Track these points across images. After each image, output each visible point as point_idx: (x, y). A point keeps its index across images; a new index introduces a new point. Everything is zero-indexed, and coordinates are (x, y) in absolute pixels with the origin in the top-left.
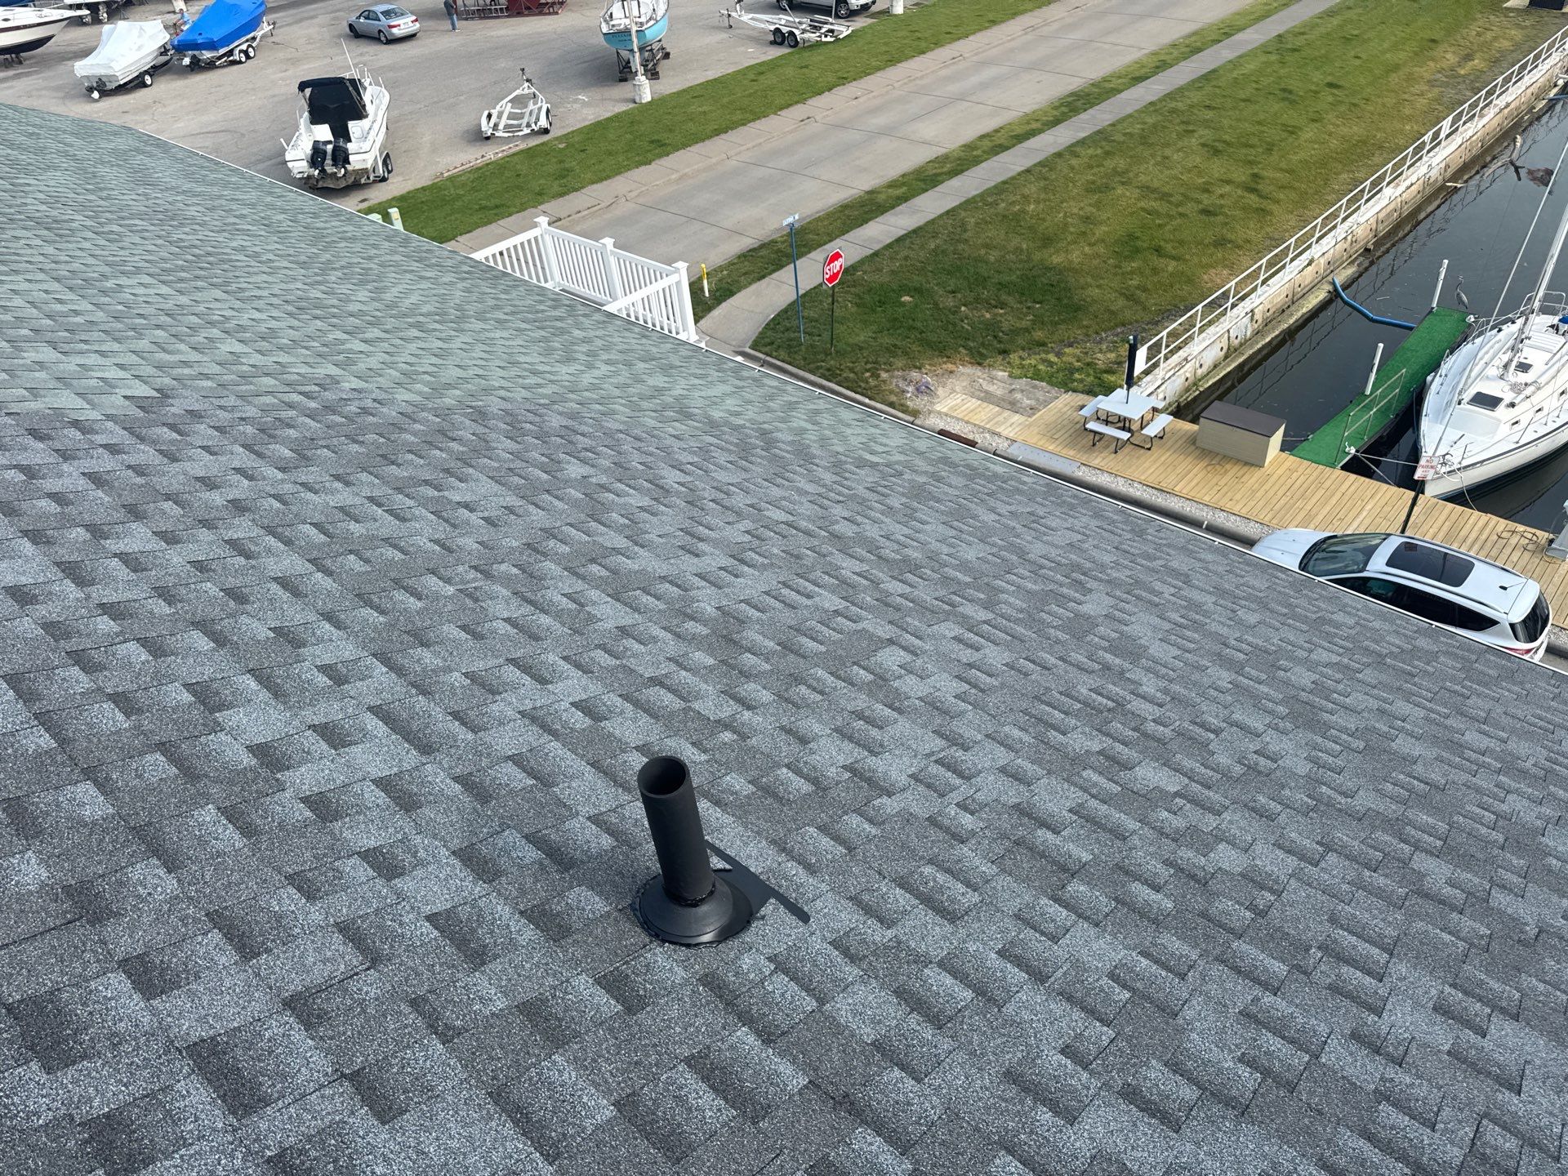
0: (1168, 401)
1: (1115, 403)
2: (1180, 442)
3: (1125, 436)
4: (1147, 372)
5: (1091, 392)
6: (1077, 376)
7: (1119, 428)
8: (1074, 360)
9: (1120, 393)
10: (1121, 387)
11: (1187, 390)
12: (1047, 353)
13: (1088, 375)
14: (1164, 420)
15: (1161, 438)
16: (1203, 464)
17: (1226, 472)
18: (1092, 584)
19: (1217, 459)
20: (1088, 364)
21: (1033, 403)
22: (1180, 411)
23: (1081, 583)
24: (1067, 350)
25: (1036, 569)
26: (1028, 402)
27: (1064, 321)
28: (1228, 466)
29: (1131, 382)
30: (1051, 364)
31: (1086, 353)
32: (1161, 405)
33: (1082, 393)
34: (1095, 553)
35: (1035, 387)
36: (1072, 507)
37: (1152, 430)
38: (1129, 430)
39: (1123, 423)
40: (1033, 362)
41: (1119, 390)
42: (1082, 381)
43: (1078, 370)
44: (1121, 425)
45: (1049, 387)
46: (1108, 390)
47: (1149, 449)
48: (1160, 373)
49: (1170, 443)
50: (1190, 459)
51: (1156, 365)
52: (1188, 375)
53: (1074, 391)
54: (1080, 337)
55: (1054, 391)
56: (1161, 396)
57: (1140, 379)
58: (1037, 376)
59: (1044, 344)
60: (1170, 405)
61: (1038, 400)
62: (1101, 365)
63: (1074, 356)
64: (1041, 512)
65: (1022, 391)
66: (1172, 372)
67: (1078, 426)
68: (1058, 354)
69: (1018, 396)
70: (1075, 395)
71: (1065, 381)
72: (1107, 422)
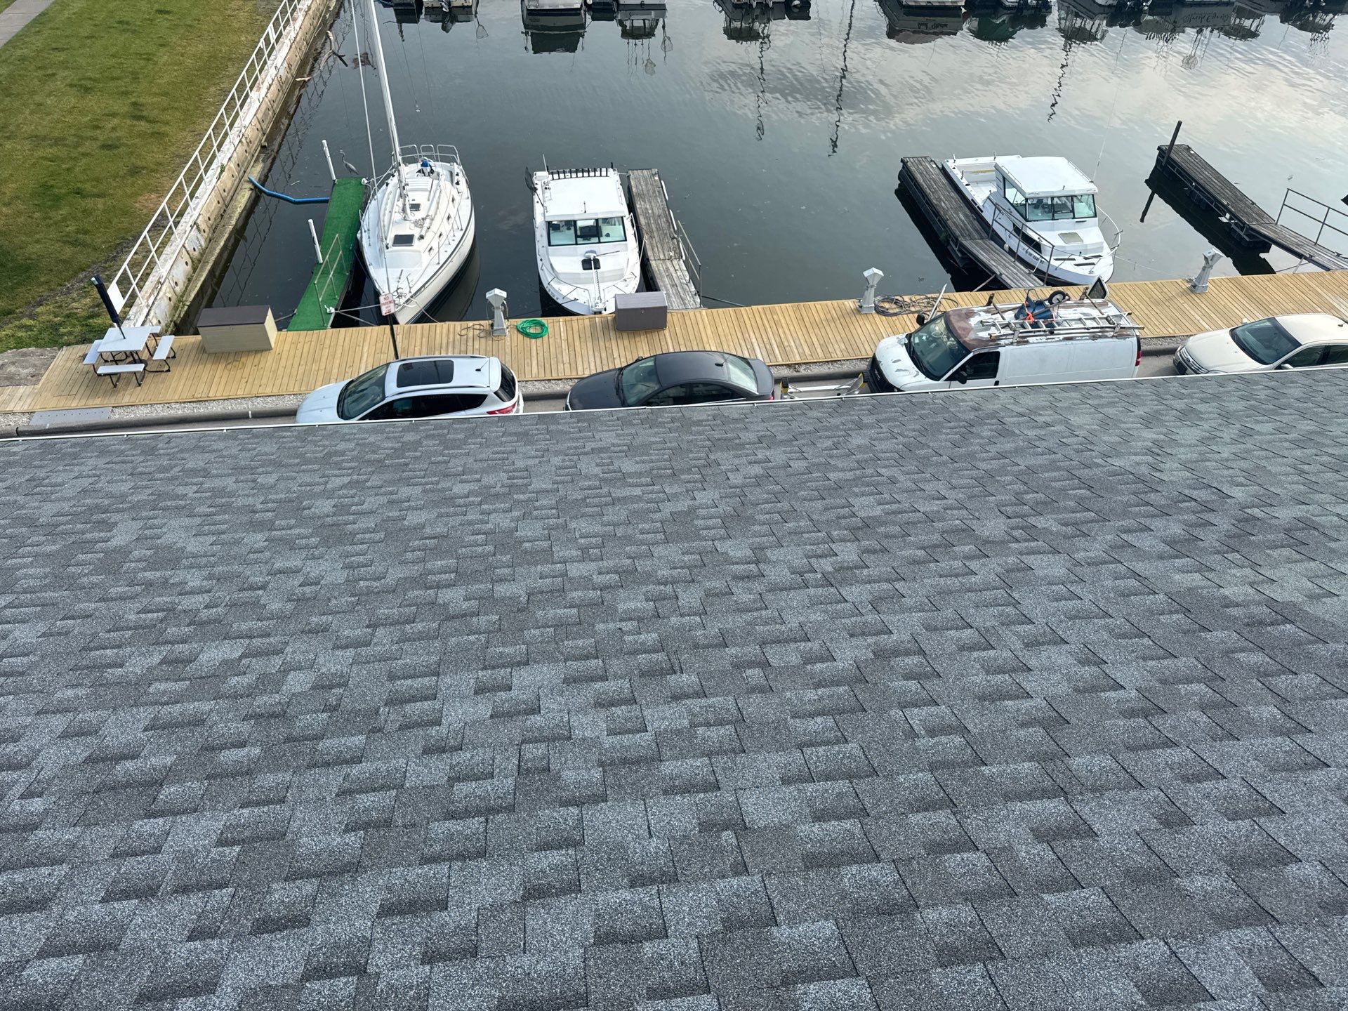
0: (163, 324)
1: (112, 341)
2: (192, 356)
3: (140, 367)
4: (129, 305)
5: (86, 340)
6: (62, 330)
7: (130, 363)
8: (51, 317)
9: (113, 332)
10: (112, 326)
11: (176, 308)
12: (19, 318)
13: (74, 326)
14: (167, 342)
15: (174, 357)
16: (222, 366)
17: (244, 365)
18: (115, 518)
19: (232, 357)
20: (68, 316)
21: (31, 370)
22: (180, 328)
23: (103, 522)
24: (39, 310)
25: (51, 531)
26: (25, 371)
27: (19, 284)
28: (243, 359)
29: (117, 319)
30: (29, 328)
31: (61, 306)
32: (157, 329)
33: (77, 343)
34: (112, 488)
35: (24, 355)
36: (75, 456)
37: (162, 353)
38: (141, 361)
39: (132, 357)
40: (9, 332)
41: (110, 329)
42: (70, 333)
43: (60, 325)
44: (131, 359)
45: (39, 351)
46: (101, 333)
47: (169, 371)
48: (142, 301)
49: (184, 360)
50: (208, 366)
51: (134, 297)
52: (170, 296)
53: (68, 344)
54: (46, 294)
55: (48, 352)
56: (155, 321)
57: (126, 313)
58: (20, 344)
59: (10, 312)
60: (167, 326)
61: (35, 365)
62: (81, 313)
63: (49, 313)
64: (41, 474)
65: (13, 363)
66: (152, 298)
67: (90, 375)
68: (31, 317)
69: (12, 369)
70: (70, 348)
71: (53, 338)
72: (116, 362)
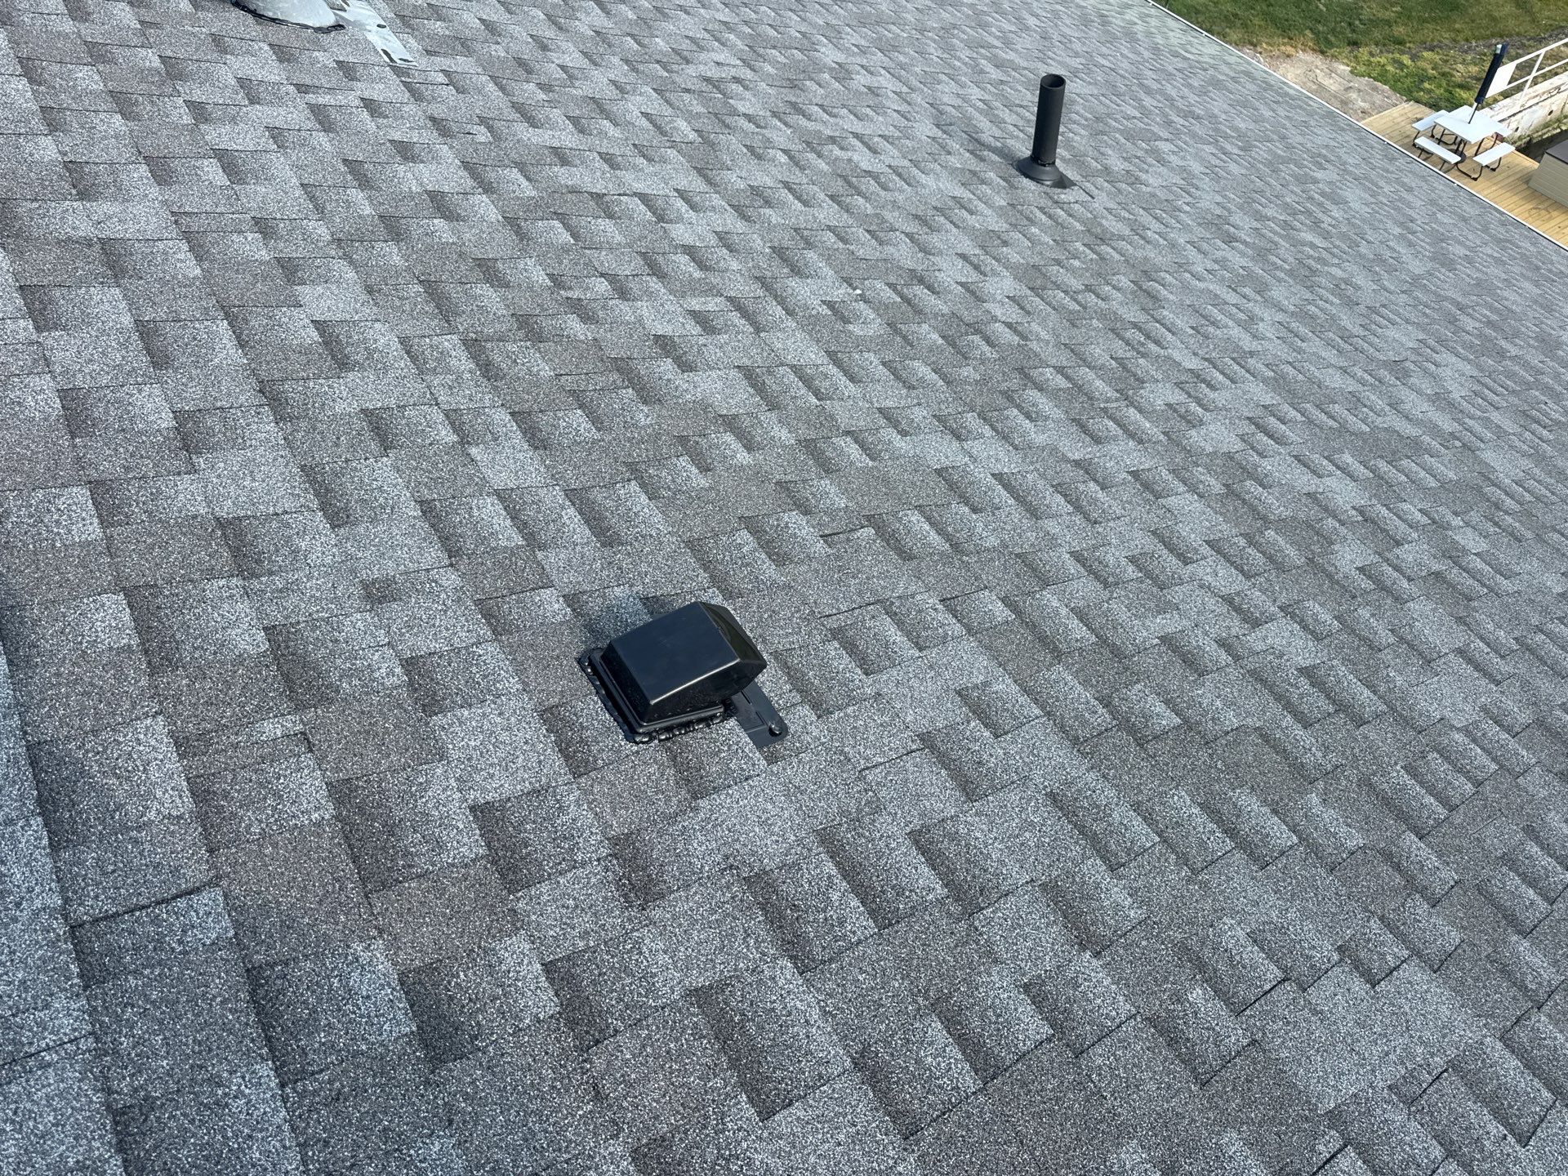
0: (1518, 134)
1: (1458, 121)
2: (1511, 179)
3: (1454, 158)
4: (1506, 95)
5: (1435, 107)
6: (1426, 85)
7: (1451, 150)
8: (1429, 67)
9: (1465, 111)
10: (1471, 106)
11: (1546, 125)
12: (1402, 53)
13: (1440, 86)
14: (1505, 149)
15: (1494, 170)
16: (1529, 206)
17: (1551, 218)
19: (1546, 204)
20: (1444, 74)
21: (1366, 106)
24: (1425, 54)
26: (1362, 104)
27: (1434, 20)
29: (1481, 100)
30: (1402, 66)
31: (1447, 61)
32: (1505, 134)
33: (1425, 105)
35: (1375, 89)
37: (1484, 159)
38: (1461, 154)
39: (1458, 145)
40: (1383, 60)
41: (1466, 107)
42: (1429, 91)
43: (1429, 79)
44: (1455, 147)
45: (1390, 92)
46: (1453, 105)
47: (1475, 179)
48: (1520, 99)
49: (1500, 178)
50: (1515, 198)
51: (1519, 89)
52: (1554, 108)
53: (1417, 102)
54: (1447, 42)
55: (1395, 97)
56: (1514, 126)
57: (1495, 101)
58: (1382, 77)
59: (1401, 43)
60: (1520, 138)
61: (1373, 104)
62: (1458, 78)
63: (1431, 62)
65: (1359, 91)
66: (1536, 100)
67: (1407, 140)
68: (1414, 58)
69: (1353, 95)
70: (1417, 105)
71: (1410, 88)
72: (1440, 142)
